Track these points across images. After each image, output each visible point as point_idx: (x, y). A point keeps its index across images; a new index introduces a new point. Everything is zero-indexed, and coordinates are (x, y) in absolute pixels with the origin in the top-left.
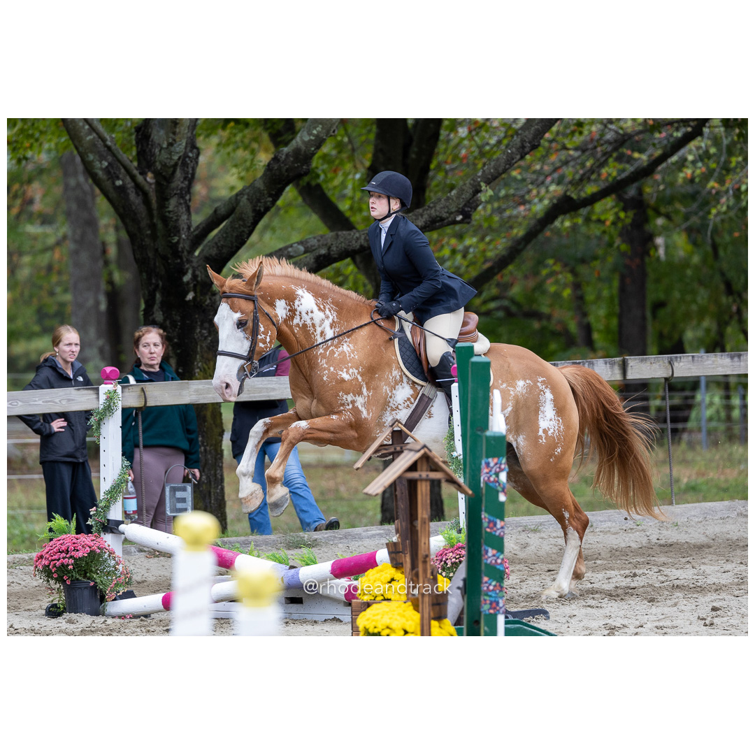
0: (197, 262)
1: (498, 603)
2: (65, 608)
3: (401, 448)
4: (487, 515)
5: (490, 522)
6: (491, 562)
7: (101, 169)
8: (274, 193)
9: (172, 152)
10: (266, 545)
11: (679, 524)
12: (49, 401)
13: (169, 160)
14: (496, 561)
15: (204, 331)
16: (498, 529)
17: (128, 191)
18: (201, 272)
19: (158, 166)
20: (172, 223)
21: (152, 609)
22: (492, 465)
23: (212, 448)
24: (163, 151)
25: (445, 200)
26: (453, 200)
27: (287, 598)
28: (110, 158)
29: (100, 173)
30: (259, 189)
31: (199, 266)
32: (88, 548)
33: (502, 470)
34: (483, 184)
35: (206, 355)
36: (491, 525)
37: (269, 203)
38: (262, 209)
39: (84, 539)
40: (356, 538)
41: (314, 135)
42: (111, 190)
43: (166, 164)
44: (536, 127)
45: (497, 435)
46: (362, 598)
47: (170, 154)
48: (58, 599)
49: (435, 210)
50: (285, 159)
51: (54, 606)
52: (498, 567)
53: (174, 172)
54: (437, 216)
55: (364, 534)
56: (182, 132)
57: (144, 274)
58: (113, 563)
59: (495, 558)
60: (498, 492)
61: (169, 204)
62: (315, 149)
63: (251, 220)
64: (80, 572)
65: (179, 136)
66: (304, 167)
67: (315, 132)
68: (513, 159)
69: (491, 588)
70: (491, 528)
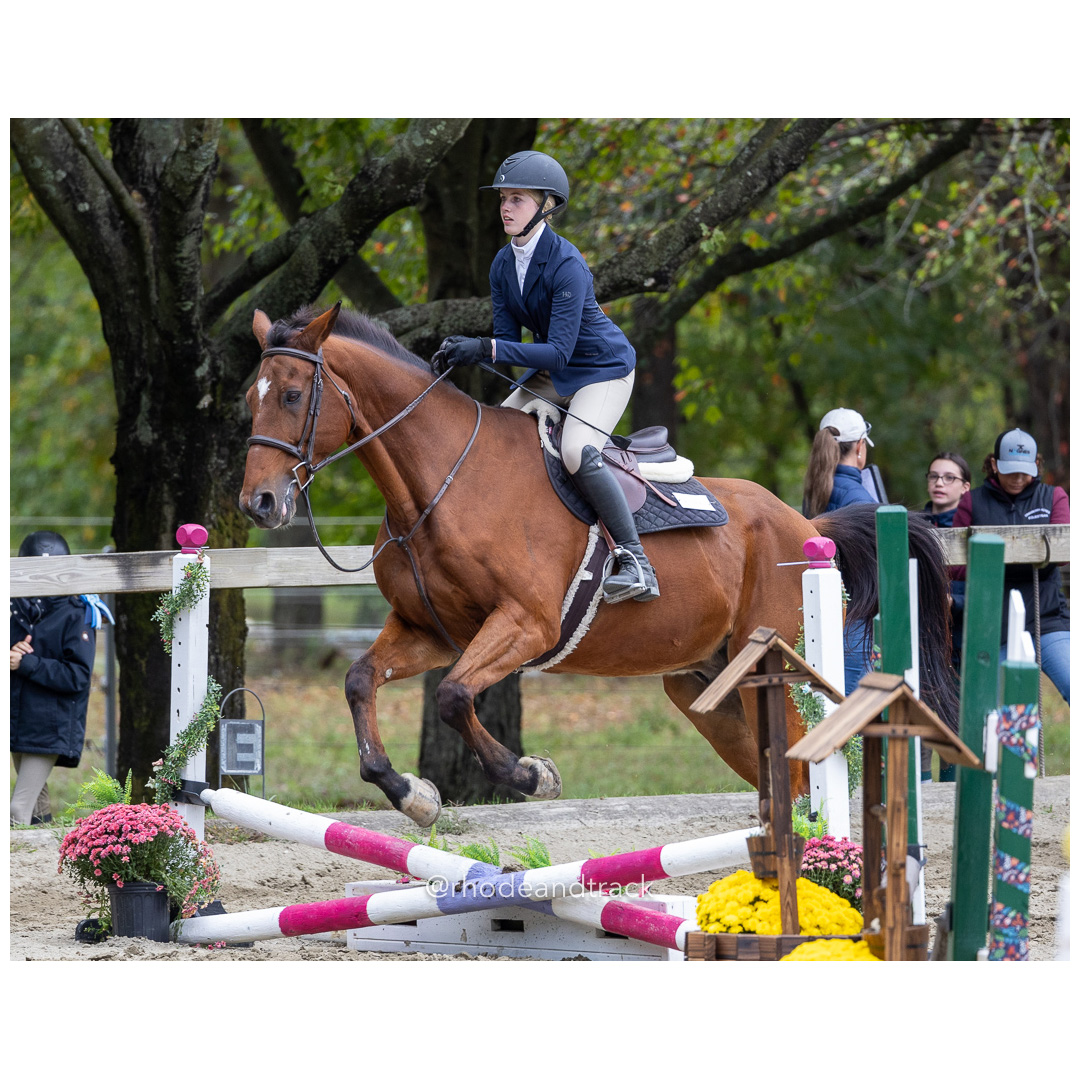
0: (220, 345)
1: (1018, 948)
2: (110, 928)
3: (781, 680)
4: (1004, 801)
5: (1008, 811)
6: (1009, 877)
7: (55, 183)
8: (358, 232)
9: (194, 159)
10: (386, 827)
11: (1054, 808)
12: (41, 577)
13: (188, 173)
14: (1017, 877)
15: (222, 462)
16: (1023, 824)
17: (99, 221)
18: (225, 362)
19: (169, 182)
20: (184, 277)
21: (260, 933)
22: (1015, 716)
23: (227, 658)
24: (178, 158)
25: (638, 252)
26: (651, 253)
27: (494, 921)
28: (70, 165)
29: (53, 190)
30: (333, 224)
31: (222, 351)
32: (154, 828)
33: (1030, 726)
34: (703, 227)
35: (222, 502)
36: (1011, 817)
37: (348, 250)
38: (336, 260)
39: (145, 812)
40: (531, 819)
41: (432, 138)
42: (70, 219)
43: (182, 179)
44: (796, 134)
45: (1024, 666)
46: (706, 928)
47: (192, 161)
48: (100, 911)
49: (621, 269)
50: (381, 176)
51: (94, 923)
52: (1020, 887)
53: (195, 192)
54: (624, 280)
55: (543, 812)
56: (214, 126)
57: (120, 361)
58: (194, 853)
59: (1015, 872)
60: (1023, 762)
61: (182, 246)
62: (432, 161)
63: (316, 277)
64: (139, 868)
65: (208, 132)
66: (412, 191)
67: (434, 132)
68: (755, 187)
69: (1008, 921)
70: (1011, 823)
